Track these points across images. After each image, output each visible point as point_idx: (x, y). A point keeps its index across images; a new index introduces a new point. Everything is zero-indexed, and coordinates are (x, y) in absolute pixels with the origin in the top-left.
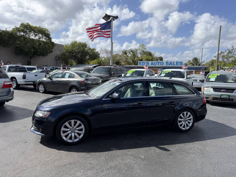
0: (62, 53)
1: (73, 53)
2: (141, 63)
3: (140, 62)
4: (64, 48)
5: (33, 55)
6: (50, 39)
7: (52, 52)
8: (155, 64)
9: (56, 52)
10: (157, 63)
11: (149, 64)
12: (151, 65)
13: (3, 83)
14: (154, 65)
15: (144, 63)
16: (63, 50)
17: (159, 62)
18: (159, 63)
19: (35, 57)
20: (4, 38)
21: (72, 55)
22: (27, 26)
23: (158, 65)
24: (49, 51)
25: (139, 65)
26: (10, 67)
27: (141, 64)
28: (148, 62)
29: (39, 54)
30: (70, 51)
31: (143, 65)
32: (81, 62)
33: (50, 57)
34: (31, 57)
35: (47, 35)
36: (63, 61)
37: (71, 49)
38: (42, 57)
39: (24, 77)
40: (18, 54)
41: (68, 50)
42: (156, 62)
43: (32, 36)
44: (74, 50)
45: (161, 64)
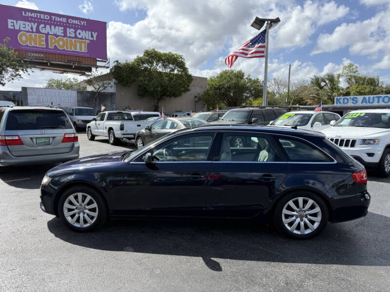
0: (205, 90)
1: (220, 90)
2: (341, 101)
3: (339, 98)
4: (208, 82)
5: (161, 96)
6: (185, 69)
7: (188, 90)
8: (371, 101)
9: (195, 90)
10: (376, 100)
11: (357, 102)
12: (361, 103)
13: (63, 135)
14: (369, 102)
15: (348, 99)
16: (206, 87)
17: (381, 97)
18: (381, 99)
19: (164, 99)
20: (122, 74)
21: (219, 93)
22: (152, 53)
23: (378, 102)
24: (183, 89)
25: (337, 103)
26: (110, 114)
27: (340, 103)
28: (356, 98)
29: (168, 94)
30: (216, 86)
31: (344, 103)
32: (234, 103)
33: (187, 98)
34: (159, 100)
35: (181, 65)
36: (205, 103)
37: (217, 84)
38: (174, 98)
39: (122, 128)
40: (141, 95)
41: (213, 85)
42: (373, 97)
43: (160, 68)
44: (222, 85)
45: (384, 101)
